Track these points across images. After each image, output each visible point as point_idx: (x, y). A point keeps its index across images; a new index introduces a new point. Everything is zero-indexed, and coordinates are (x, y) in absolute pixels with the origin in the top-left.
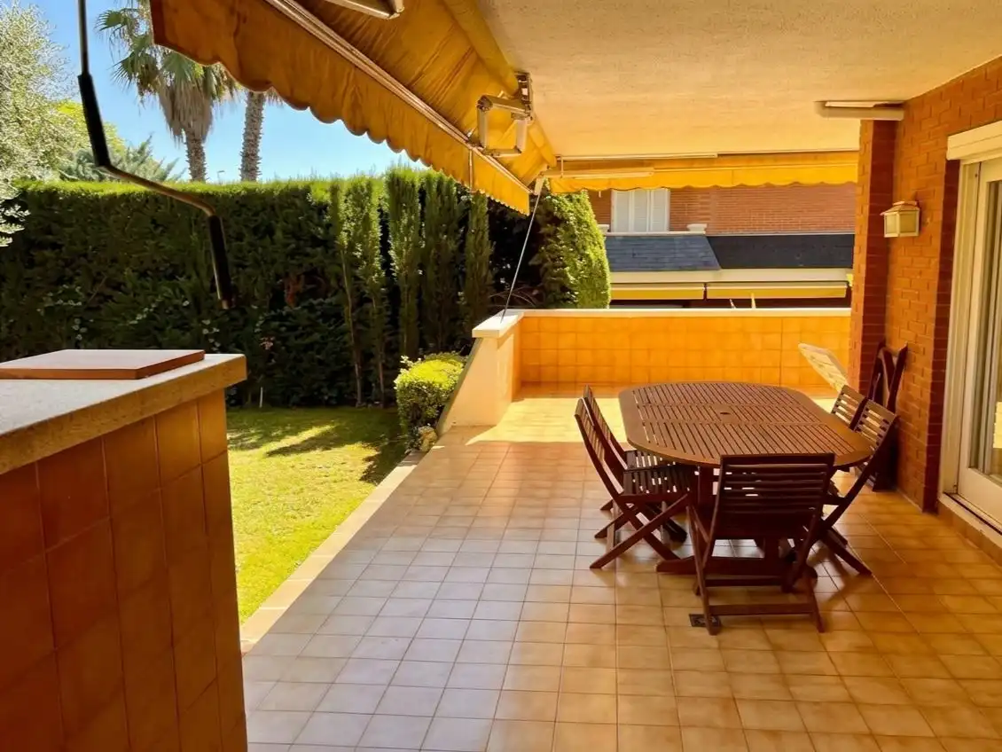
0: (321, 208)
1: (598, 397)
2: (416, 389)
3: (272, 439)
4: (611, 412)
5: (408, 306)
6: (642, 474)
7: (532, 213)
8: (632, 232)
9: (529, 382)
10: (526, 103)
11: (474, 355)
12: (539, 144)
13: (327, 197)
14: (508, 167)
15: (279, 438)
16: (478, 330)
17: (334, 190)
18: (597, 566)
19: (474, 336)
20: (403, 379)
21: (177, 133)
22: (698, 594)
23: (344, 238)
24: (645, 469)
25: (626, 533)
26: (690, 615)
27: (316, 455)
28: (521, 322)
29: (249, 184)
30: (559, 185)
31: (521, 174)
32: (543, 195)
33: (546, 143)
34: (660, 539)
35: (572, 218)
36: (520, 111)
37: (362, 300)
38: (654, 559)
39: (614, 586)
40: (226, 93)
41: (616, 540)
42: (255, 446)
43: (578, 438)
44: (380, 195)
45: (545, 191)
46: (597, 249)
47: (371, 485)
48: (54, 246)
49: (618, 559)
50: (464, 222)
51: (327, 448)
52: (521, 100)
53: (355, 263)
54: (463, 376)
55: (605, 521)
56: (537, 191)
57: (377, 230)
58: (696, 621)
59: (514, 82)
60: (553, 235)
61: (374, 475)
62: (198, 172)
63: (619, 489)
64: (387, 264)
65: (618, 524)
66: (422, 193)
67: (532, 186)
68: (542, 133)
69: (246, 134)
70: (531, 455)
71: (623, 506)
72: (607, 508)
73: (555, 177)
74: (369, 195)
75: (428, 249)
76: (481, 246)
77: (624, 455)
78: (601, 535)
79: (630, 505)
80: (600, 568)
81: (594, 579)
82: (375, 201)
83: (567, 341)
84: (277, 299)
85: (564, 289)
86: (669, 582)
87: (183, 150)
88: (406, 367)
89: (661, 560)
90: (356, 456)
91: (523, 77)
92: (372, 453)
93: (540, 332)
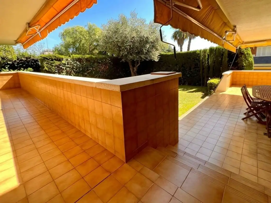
0: (198, 54)
1: (248, 88)
2: (211, 84)
3: (188, 90)
4: (250, 90)
5: (211, 70)
6: (256, 103)
7: (236, 52)
8: (261, 56)
9: (233, 84)
10: (235, 31)
11: (222, 79)
12: (239, 39)
13: (199, 52)
14: (232, 44)
15: (189, 90)
16: (223, 74)
17: (200, 51)
18: (243, 119)
19: (222, 75)
20: (209, 82)
21: (179, 46)
22: (266, 129)
23: (201, 59)
24: (256, 102)
25: (250, 114)
26: (264, 133)
27: (194, 93)
28: (233, 73)
29: (188, 51)
30: (243, 47)
31: (235, 45)
32: (239, 49)
33: (240, 39)
34: (259, 117)
35: (246, 53)
36: (234, 33)
37: (203, 69)
38: (257, 120)
39: (246, 123)
40: (186, 39)
41: (248, 115)
42: (186, 91)
43: (242, 95)
44: (208, 51)
45: (240, 48)
46: (251, 59)
47: (202, 99)
48: (162, 62)
49: (248, 119)
50: (223, 55)
51: (196, 92)
52: (234, 31)
53: (203, 63)
54: (219, 82)
55: (246, 111)
56: (238, 48)
57: (207, 57)
58: (265, 134)
59: (233, 28)
60: (241, 56)
61: (203, 97)
62: (181, 51)
63: (250, 105)
64: (208, 63)
65: (249, 112)
66: (215, 50)
67: (237, 47)
68: (239, 37)
69: (188, 44)
70: (233, 97)
71: (250, 109)
72: (247, 109)
73: (242, 45)
74: (206, 51)
75: (215, 60)
76: (226, 59)
77: (252, 99)
78: (245, 114)
79: (252, 109)
80: (244, 120)
81: (242, 121)
82: (207, 52)
83: (242, 76)
84: (190, 69)
85: (243, 66)
86: (259, 125)
87: (180, 48)
88: (210, 80)
89: (258, 120)
90: (200, 94)
91: (235, 27)
92: (204, 94)
93: (237, 75)
